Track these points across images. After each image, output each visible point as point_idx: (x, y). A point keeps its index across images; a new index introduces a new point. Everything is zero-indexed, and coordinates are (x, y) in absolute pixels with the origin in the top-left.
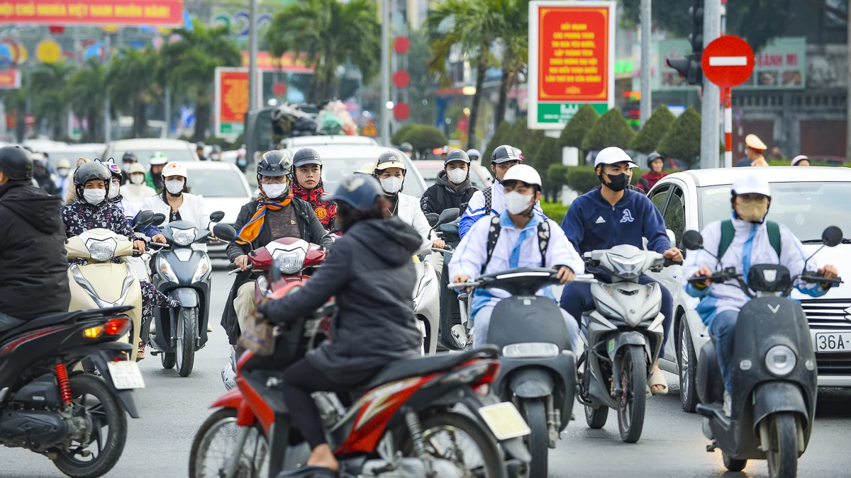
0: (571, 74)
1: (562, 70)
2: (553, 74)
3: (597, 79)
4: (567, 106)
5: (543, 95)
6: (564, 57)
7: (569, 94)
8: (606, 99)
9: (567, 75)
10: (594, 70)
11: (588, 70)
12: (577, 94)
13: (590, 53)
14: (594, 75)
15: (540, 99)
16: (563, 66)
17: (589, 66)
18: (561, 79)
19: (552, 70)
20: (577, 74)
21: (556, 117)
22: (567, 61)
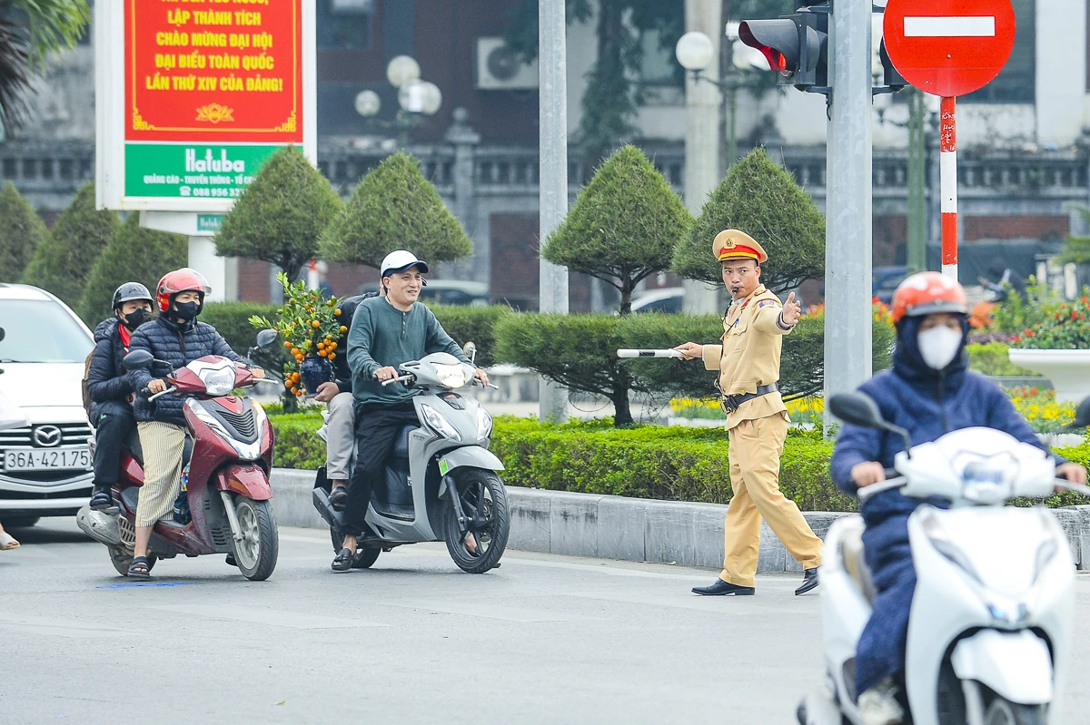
0: (208, 72)
1: (186, 61)
2: (163, 72)
3: (273, 85)
4: (200, 155)
5: (139, 124)
6: (190, 27)
7: (208, 124)
8: (298, 136)
9: (198, 73)
10: (265, 62)
11: (250, 63)
12: (222, 124)
13: (256, 19)
14: (265, 74)
15: (130, 133)
16: (188, 50)
17: (253, 51)
18: (185, 83)
19: (162, 61)
20: (225, 73)
21: (174, 180)
22: (198, 39)
